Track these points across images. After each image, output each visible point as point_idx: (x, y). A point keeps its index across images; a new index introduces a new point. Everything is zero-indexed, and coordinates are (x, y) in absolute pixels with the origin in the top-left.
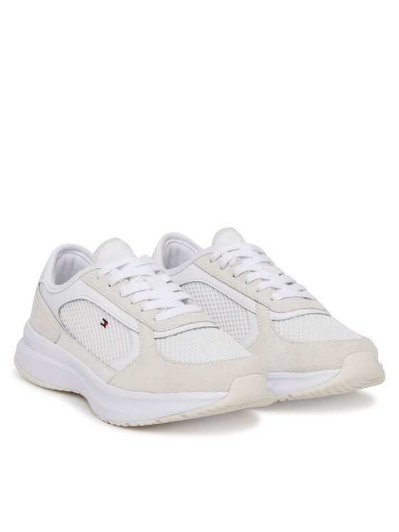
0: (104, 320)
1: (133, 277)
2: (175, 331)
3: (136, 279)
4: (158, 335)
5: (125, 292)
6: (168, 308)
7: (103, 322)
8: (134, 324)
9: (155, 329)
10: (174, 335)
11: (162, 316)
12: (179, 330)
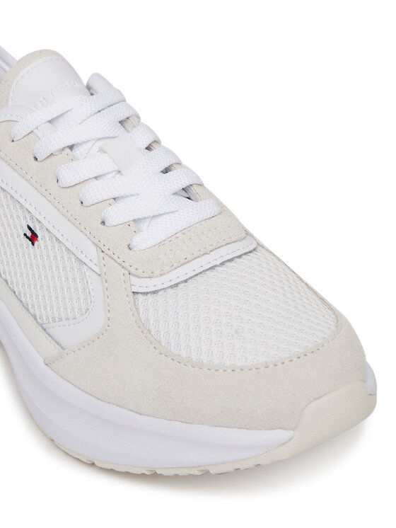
0: (30, 228)
1: (80, 144)
2: (175, 276)
3: (85, 147)
4: (141, 285)
5: (67, 179)
6: (154, 217)
7: (29, 234)
8: (90, 254)
9: (132, 270)
10: (171, 287)
11: (143, 240)
12: (182, 273)
